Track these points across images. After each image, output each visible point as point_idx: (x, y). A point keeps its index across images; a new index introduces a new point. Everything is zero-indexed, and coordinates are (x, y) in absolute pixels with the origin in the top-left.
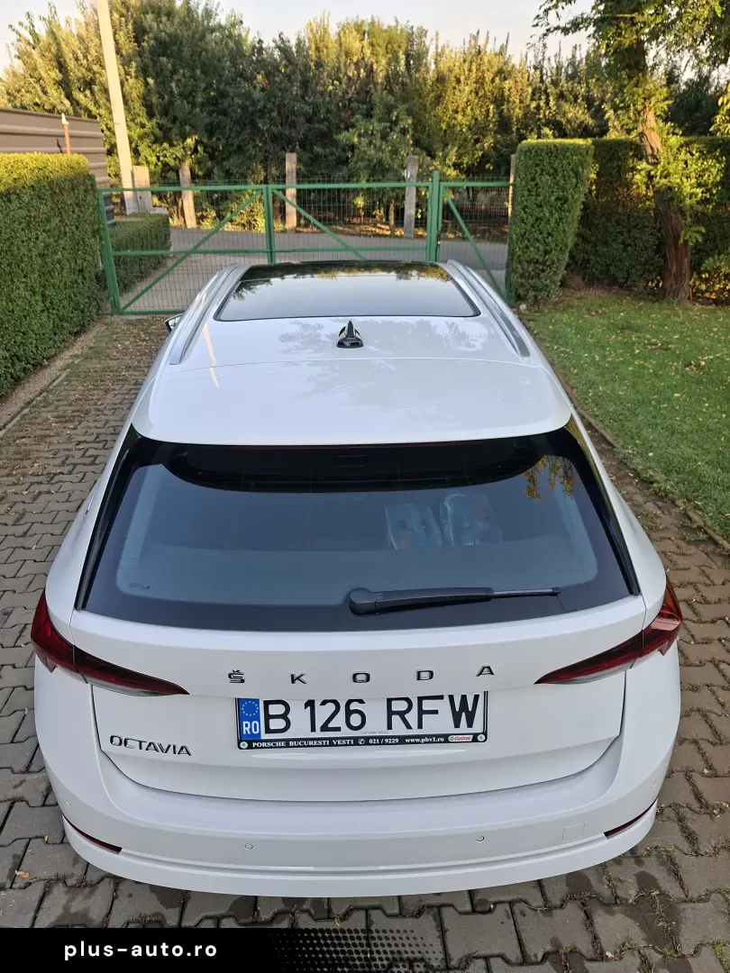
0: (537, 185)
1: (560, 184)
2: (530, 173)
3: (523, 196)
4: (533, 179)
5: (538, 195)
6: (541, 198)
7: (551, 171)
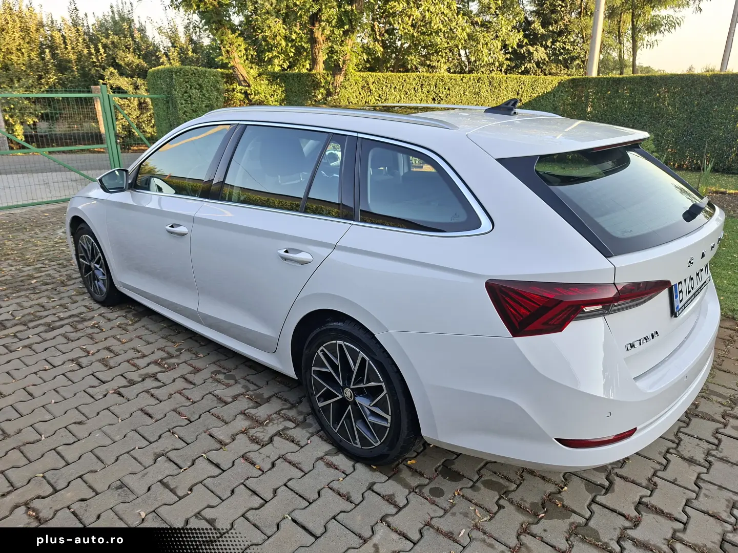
0: (190, 96)
1: (207, 96)
2: (183, 88)
3: (182, 104)
4: (186, 92)
5: (192, 103)
6: (195, 105)
7: (197, 86)
